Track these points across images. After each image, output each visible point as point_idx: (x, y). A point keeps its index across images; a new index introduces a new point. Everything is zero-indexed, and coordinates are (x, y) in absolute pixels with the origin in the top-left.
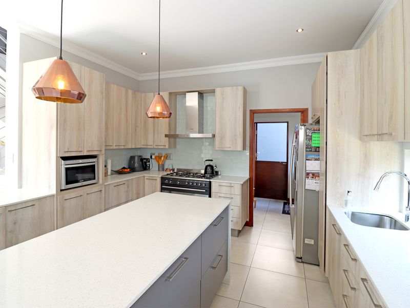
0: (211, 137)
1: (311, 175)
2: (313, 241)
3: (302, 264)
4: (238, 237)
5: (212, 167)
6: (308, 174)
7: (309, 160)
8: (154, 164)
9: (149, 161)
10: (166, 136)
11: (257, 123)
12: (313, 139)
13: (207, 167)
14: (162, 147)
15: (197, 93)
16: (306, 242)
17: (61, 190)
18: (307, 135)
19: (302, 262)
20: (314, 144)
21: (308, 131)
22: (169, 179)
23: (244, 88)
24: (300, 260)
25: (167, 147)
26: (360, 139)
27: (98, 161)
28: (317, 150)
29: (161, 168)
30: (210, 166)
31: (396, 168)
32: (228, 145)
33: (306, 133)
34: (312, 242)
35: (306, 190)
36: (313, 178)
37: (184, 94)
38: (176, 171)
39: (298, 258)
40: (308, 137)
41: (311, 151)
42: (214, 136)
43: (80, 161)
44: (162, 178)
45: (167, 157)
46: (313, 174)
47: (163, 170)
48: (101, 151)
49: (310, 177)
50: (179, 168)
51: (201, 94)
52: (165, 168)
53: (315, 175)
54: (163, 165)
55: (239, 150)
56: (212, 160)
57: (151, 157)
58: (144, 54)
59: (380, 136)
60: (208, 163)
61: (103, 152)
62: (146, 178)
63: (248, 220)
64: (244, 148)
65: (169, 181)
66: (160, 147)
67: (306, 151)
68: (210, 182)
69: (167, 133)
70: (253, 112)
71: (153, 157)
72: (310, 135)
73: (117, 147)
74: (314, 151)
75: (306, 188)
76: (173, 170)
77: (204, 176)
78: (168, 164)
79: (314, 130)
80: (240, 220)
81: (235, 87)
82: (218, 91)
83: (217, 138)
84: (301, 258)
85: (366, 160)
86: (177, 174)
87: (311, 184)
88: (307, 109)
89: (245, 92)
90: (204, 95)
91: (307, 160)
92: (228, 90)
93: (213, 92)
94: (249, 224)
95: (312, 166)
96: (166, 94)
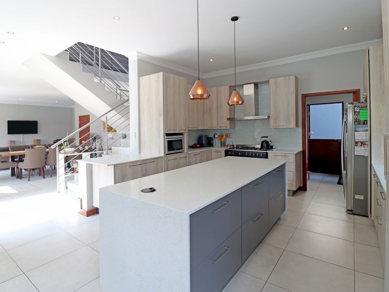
0: (267, 118)
1: (360, 144)
2: (363, 196)
3: (353, 215)
4: (293, 196)
5: (267, 142)
6: (356, 143)
7: (357, 131)
8: (217, 142)
9: (213, 140)
10: (228, 119)
11: (309, 105)
12: (361, 114)
13: (263, 142)
14: (224, 128)
15: (253, 84)
16: (356, 198)
17: (167, 154)
18: (355, 112)
19: (353, 214)
20: (362, 119)
21: (356, 108)
22: (232, 151)
23: (296, 77)
24: (351, 212)
25: (228, 128)
27: (183, 137)
28: (365, 123)
29: (223, 144)
30: (265, 141)
32: (282, 124)
33: (354, 110)
34: (362, 198)
35: (355, 155)
36: (361, 145)
37: (242, 86)
38: (235, 146)
39: (348, 210)
40: (356, 113)
41: (360, 124)
42: (269, 117)
43: (175, 137)
44: (225, 150)
45: (227, 136)
46: (362, 143)
47: (225, 146)
48: (185, 130)
49: (359, 145)
50: (237, 144)
51: (256, 85)
52: (227, 144)
54: (224, 142)
55: (292, 127)
56: (267, 137)
57: (214, 136)
58: (211, 60)
60: (264, 139)
61: (187, 131)
62: (213, 151)
63: (302, 185)
64: (297, 125)
65: (232, 153)
66: (222, 128)
67: (355, 124)
68: (267, 153)
69: (229, 117)
70: (305, 96)
71: (216, 136)
72: (358, 111)
73: (192, 129)
74: (362, 124)
75: (355, 154)
76: (233, 146)
77: (260, 149)
78: (229, 142)
79: (362, 107)
80: (294, 183)
81: (287, 77)
82: (272, 81)
83: (271, 119)
84: (351, 211)
86: (237, 148)
87: (360, 151)
88: (359, 90)
89: (297, 79)
90: (259, 85)
91: (356, 131)
92: (281, 80)
93: (268, 82)
94: (303, 188)
95: (361, 136)
96: (227, 88)
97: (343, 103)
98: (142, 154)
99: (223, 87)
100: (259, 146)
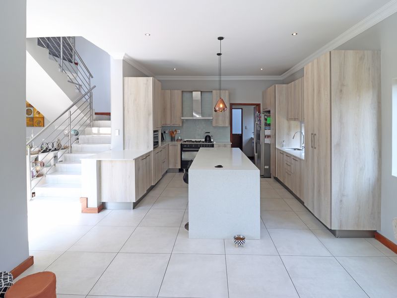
5: (210, 137)
6: (266, 136)
7: (266, 130)
13: (206, 136)
14: (177, 125)
15: (200, 92)
16: (265, 167)
19: (264, 177)
20: (268, 122)
21: (265, 116)
25: (181, 125)
26: (287, 120)
27: (158, 133)
28: (269, 125)
29: (173, 139)
30: (208, 136)
31: (299, 131)
32: (220, 123)
34: (268, 167)
35: (265, 143)
36: (268, 138)
37: (191, 92)
39: (261, 176)
44: (182, 144)
45: (176, 132)
46: (268, 136)
48: (159, 127)
49: (266, 138)
52: (176, 138)
53: (269, 136)
56: (209, 133)
59: (295, 119)
60: (207, 134)
65: (187, 146)
66: (175, 125)
67: (265, 125)
68: (213, 145)
70: (232, 105)
71: (167, 132)
72: (266, 118)
74: (268, 125)
77: (205, 142)
78: (178, 137)
79: (268, 116)
81: (224, 91)
82: (214, 92)
83: (214, 119)
85: (289, 128)
87: (267, 141)
88: (260, 104)
90: (205, 93)
92: (220, 92)
93: (211, 92)
95: (268, 132)
96: (180, 92)
97: (242, 109)
98: (125, 150)
99: (176, 91)
100: (204, 140)
